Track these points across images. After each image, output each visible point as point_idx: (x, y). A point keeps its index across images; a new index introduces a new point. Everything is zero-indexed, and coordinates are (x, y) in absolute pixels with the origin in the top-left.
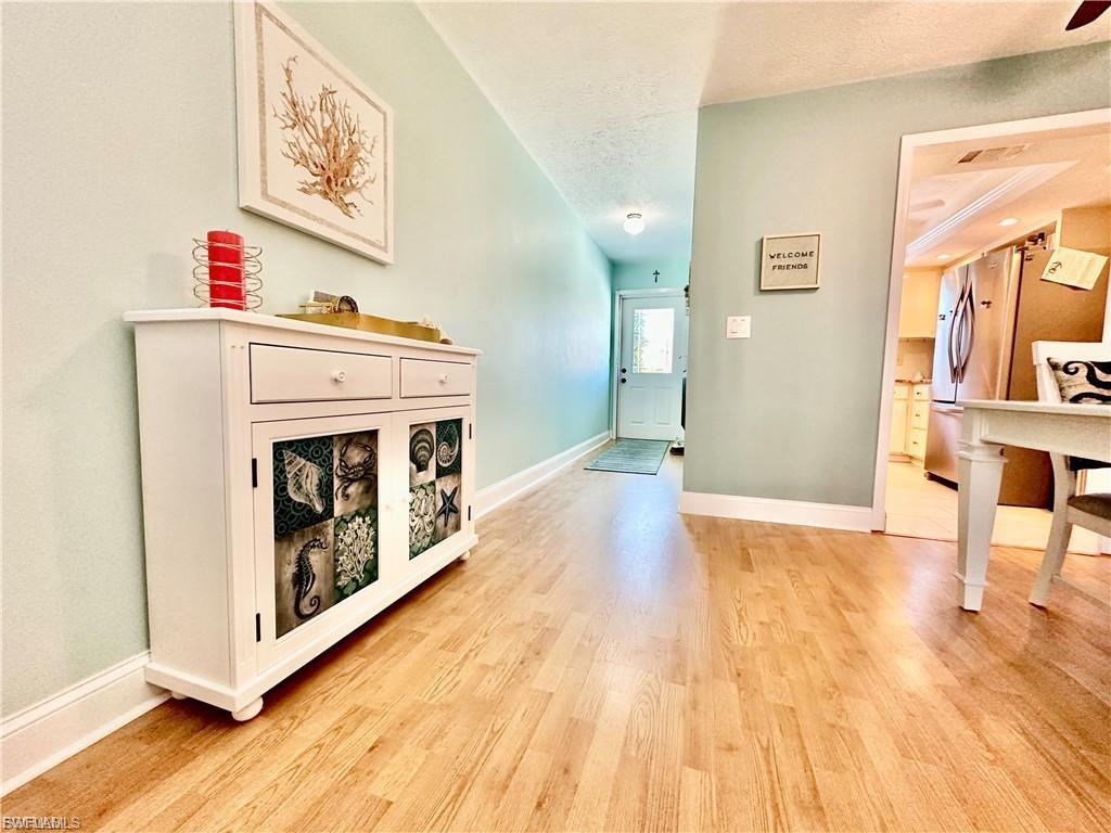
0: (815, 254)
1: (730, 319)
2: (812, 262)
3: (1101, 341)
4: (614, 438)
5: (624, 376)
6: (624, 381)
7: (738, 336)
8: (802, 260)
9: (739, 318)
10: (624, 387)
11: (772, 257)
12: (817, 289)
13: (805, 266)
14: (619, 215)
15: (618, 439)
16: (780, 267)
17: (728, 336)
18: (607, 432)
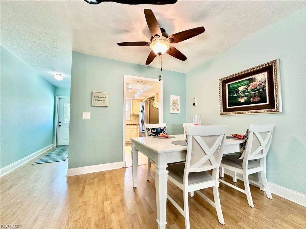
0: (106, 98)
1: (83, 113)
2: (105, 99)
3: (158, 123)
4: (55, 146)
5: (60, 124)
6: (60, 126)
7: (85, 118)
8: (103, 99)
9: (86, 113)
10: (60, 128)
11: (95, 97)
12: (107, 107)
13: (104, 101)
14: (53, 73)
15: (57, 146)
16: (97, 100)
17: (83, 118)
18: (52, 144)
